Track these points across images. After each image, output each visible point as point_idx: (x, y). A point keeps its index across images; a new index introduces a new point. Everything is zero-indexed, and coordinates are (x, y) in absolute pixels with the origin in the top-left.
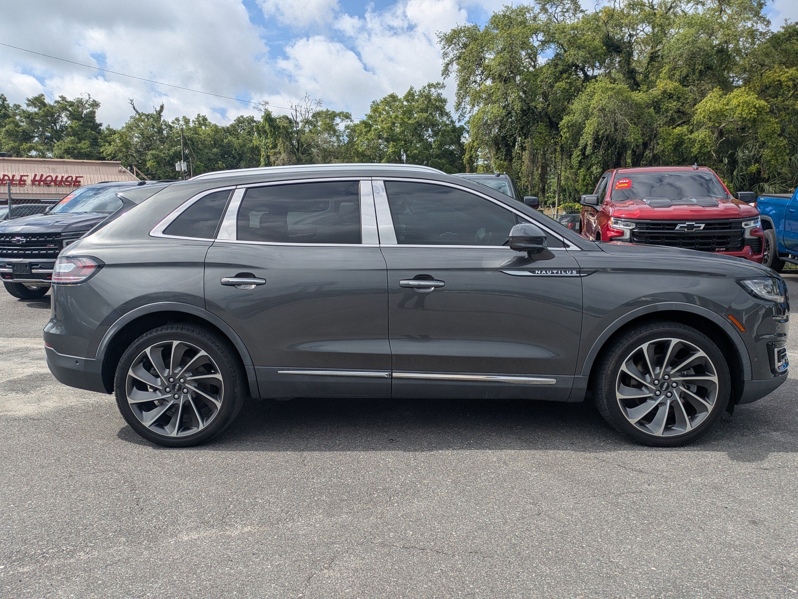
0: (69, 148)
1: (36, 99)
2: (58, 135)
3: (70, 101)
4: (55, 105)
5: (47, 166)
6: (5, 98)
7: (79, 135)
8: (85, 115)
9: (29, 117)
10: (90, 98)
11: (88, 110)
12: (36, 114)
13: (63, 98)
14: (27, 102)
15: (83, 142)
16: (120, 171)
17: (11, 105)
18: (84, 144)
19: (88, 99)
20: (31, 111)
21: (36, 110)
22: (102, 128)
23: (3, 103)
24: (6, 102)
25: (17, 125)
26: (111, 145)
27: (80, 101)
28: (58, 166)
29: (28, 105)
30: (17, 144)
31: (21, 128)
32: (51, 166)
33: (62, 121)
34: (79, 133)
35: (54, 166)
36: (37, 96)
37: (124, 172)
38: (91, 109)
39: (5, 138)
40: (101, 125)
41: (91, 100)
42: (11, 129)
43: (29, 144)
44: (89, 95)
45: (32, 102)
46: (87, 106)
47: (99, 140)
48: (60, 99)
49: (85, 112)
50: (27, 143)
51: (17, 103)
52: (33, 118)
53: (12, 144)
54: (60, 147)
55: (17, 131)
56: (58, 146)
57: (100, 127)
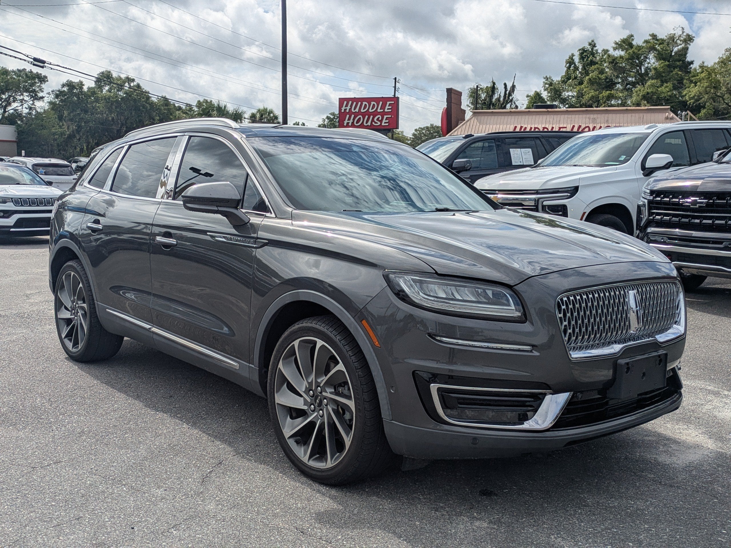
0: (648, 93)
1: (624, 41)
2: (642, 79)
3: (661, 39)
4: (644, 45)
5: (588, 116)
6: (595, 44)
7: (663, 76)
8: (676, 53)
9: (614, 62)
10: (683, 32)
11: (680, 47)
12: (621, 57)
13: (654, 36)
14: (615, 46)
15: (665, 85)
16: (667, 118)
17: (600, 51)
18: (666, 87)
19: (681, 33)
20: (616, 56)
21: (622, 53)
22: (693, 66)
23: (592, 49)
24: (595, 49)
25: (602, 72)
26: (696, 86)
27: (672, 38)
28: (599, 116)
29: (615, 49)
30: (597, 93)
31: (605, 75)
32: (592, 116)
33: (649, 63)
34: (664, 75)
35: (595, 116)
36: (625, 37)
37: (672, 118)
38: (683, 45)
39: (588, 87)
40: (692, 63)
41: (685, 34)
42: (594, 77)
43: (608, 92)
44: (683, 29)
45: (619, 45)
46: (679, 42)
47: (685, 81)
48: (650, 38)
49: (676, 49)
50: (606, 91)
51: (606, 48)
52: (617, 63)
53: (592, 93)
54: (639, 92)
55: (600, 79)
56: (637, 92)
57: (691, 66)
